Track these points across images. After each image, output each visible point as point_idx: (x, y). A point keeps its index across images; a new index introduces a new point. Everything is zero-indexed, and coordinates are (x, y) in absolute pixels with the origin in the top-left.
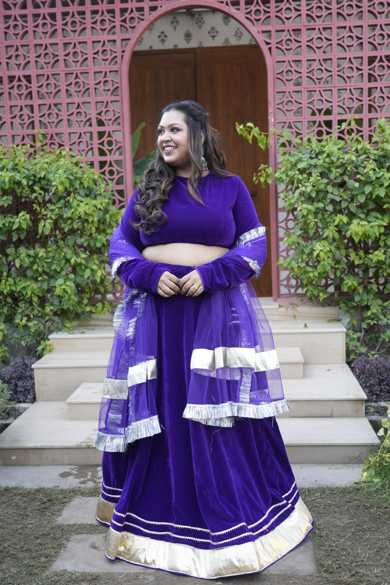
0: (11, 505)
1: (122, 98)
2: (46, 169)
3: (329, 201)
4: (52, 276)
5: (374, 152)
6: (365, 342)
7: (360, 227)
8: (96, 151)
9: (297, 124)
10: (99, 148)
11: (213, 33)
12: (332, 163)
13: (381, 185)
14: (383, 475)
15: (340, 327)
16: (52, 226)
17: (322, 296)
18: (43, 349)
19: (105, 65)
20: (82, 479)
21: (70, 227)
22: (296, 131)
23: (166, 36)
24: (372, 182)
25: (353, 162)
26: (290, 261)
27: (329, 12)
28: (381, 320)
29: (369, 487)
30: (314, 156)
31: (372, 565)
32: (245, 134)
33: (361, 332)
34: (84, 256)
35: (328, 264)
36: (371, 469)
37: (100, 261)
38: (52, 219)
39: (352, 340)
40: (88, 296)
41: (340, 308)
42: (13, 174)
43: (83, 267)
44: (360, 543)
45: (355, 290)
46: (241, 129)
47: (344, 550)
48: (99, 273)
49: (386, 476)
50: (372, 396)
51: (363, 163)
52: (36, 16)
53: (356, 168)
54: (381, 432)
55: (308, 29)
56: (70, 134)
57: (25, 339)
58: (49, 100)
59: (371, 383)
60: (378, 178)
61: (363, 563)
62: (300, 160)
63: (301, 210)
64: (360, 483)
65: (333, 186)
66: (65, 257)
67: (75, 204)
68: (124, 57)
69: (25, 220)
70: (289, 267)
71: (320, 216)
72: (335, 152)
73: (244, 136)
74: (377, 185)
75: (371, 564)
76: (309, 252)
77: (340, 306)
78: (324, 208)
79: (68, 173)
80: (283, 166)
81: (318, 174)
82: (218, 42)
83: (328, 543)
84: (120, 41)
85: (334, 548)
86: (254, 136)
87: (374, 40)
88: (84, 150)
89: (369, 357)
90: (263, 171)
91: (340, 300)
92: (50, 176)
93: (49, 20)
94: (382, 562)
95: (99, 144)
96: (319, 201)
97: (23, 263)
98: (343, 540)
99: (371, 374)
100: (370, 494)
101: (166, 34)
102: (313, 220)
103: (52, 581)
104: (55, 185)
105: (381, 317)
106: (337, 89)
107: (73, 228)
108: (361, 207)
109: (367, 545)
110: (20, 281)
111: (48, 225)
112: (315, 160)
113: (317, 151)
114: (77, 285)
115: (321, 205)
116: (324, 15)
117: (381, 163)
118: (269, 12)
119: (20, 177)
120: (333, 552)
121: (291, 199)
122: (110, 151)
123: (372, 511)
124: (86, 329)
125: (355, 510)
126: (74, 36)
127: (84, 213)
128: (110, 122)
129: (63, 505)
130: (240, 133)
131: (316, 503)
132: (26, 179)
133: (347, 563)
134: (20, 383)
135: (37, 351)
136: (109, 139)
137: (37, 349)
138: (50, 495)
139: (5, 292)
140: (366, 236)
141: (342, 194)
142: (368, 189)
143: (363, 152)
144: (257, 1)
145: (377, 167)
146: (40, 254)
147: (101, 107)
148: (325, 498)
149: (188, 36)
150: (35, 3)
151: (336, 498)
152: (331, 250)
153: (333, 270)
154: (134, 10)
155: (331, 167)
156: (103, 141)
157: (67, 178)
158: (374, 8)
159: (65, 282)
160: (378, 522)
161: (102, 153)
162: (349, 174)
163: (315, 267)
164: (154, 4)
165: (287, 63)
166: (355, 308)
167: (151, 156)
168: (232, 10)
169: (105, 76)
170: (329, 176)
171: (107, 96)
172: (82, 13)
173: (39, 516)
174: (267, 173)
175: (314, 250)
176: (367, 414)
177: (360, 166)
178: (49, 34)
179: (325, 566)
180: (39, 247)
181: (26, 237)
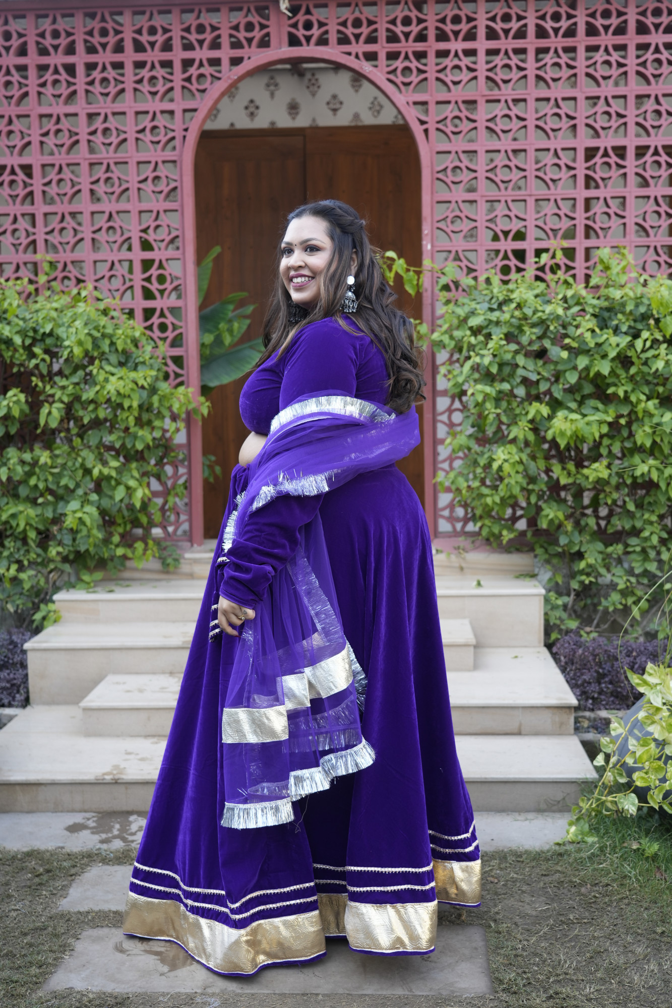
1: (182, 206)
2: (54, 320)
3: (519, 380)
4: (61, 496)
5: (592, 301)
6: (575, 612)
7: (568, 424)
8: (138, 292)
9: (471, 256)
10: (143, 287)
11: (335, 105)
12: (525, 318)
13: (604, 356)
14: (602, 831)
15: (535, 586)
16: (63, 413)
17: (507, 536)
18: (44, 618)
19: (156, 151)
20: (104, 836)
21: (93, 416)
22: (467, 267)
23: (257, 108)
24: (589, 351)
25: (558, 317)
26: (456, 477)
27: (522, 73)
28: (601, 576)
29: (579, 850)
30: (495, 306)
31: (583, 980)
33: (569, 595)
34: (114, 464)
35: (517, 482)
36: (582, 821)
37: (141, 472)
38: (62, 402)
39: (554, 607)
40: (121, 530)
41: (536, 556)
43: (113, 483)
44: (562, 944)
45: (560, 526)
47: (536, 955)
48: (139, 494)
49: (607, 833)
50: (587, 700)
51: (575, 320)
52: (43, 68)
53: (564, 327)
54: (600, 760)
55: (488, 101)
56: (95, 262)
57: (14, 601)
58: (62, 206)
59: (585, 680)
60: (598, 345)
61: (568, 977)
62: (473, 313)
63: (473, 394)
64: (564, 844)
65: (527, 355)
66: (82, 465)
67: (101, 377)
68: (187, 138)
69: (17, 402)
70: (453, 488)
71: (504, 404)
72: (529, 301)
74: (597, 356)
75: (581, 978)
76: (486, 462)
77: (536, 553)
78: (511, 391)
79: (90, 327)
80: (445, 322)
81: (502, 336)
82: (343, 119)
83: (509, 943)
85: (520, 952)
86: (397, 274)
87: (595, 121)
88: (118, 290)
89: (581, 636)
91: (536, 542)
92: (61, 332)
93: (64, 76)
94: (599, 975)
95: (144, 280)
96: (503, 380)
97: (12, 475)
98: (534, 939)
99: (585, 665)
100: (581, 861)
101: (258, 103)
102: (493, 410)
104: (68, 346)
105: (603, 571)
106: (534, 198)
107: (97, 417)
108: (571, 390)
109: (574, 947)
110: (7, 503)
111: (55, 413)
112: (497, 314)
113: (501, 298)
114: (103, 512)
115: (506, 386)
116: (515, 78)
117: (604, 320)
118: (425, 72)
119: (10, 332)
120: (519, 958)
121: (457, 376)
122: (162, 292)
123: (583, 890)
124: (117, 585)
125: (555, 890)
126: (105, 103)
127: (115, 393)
128: (163, 245)
129: (70, 878)
131: (492, 876)
132: (21, 335)
133: (541, 977)
134: (3, 674)
135: (33, 621)
136: (160, 271)
137: (34, 618)
138: (49, 862)
140: (578, 438)
141: (540, 370)
142: (582, 362)
143: (575, 301)
144: (407, 53)
145: (598, 327)
146: (42, 460)
147: (148, 220)
148: (506, 868)
149: (293, 108)
150: (41, 46)
151: (524, 869)
152: (521, 459)
153: (525, 493)
154: (205, 62)
155: (523, 325)
156: (151, 276)
157: (89, 334)
158: (596, 70)
159: (82, 506)
160: (592, 910)
161: (148, 294)
162: (552, 336)
163: (495, 488)
164: (237, 53)
165: (453, 154)
166: (561, 555)
167: (230, 302)
168: (366, 67)
169: (155, 170)
170: (519, 339)
171: (158, 201)
172: (118, 66)
173: (29, 898)
174: (418, 332)
175: (494, 460)
176: (577, 729)
177: (571, 324)
178: (63, 97)
179: (505, 981)
180: (40, 448)
181: (18, 431)
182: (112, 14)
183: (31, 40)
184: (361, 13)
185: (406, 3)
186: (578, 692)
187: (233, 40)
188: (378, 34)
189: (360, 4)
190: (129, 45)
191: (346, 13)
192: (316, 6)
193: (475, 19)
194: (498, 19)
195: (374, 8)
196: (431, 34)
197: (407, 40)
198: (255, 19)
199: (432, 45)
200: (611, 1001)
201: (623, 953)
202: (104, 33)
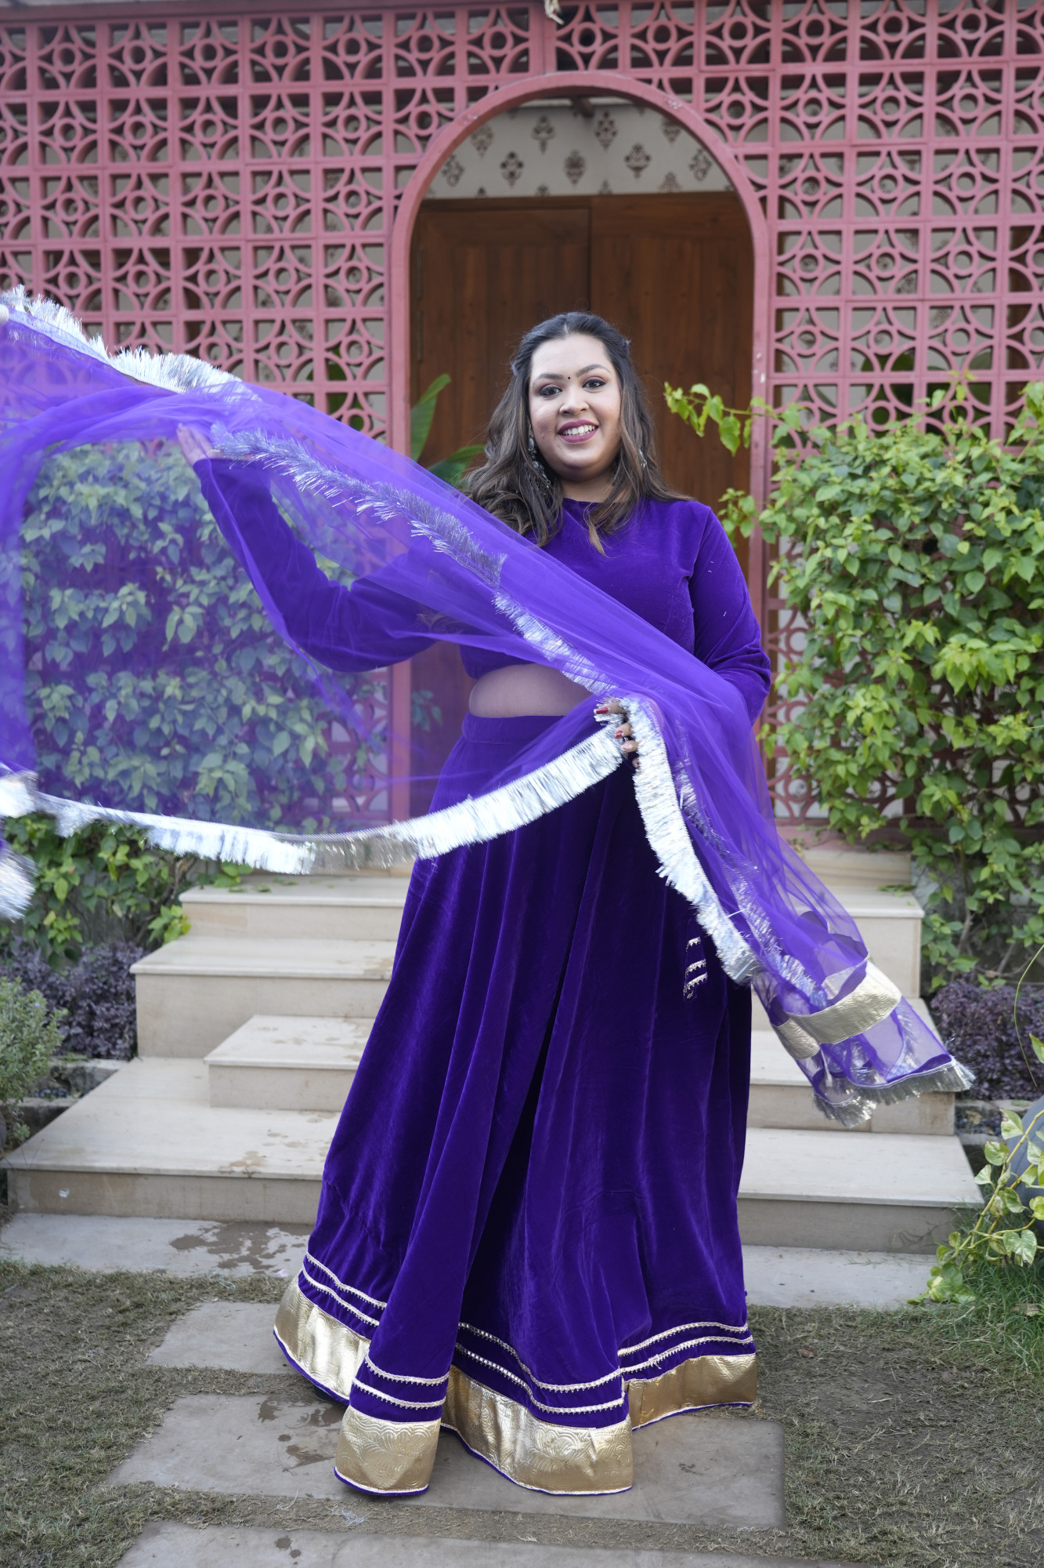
0: (40, 1311)
1: (390, 312)
3: (891, 585)
4: (196, 747)
5: (1010, 466)
6: (973, 946)
7: (966, 655)
9: (828, 392)
11: (638, 161)
12: (904, 490)
13: (1026, 551)
14: (982, 1286)
15: (909, 904)
16: (201, 623)
17: (868, 825)
18: (166, 927)
19: (353, 229)
20: (226, 1257)
21: (245, 627)
22: (820, 409)
23: (520, 165)
24: (1004, 542)
25: (955, 488)
26: (791, 733)
27: (916, 111)
28: (1016, 892)
29: (944, 1314)
30: (859, 471)
31: (928, 1515)
32: (687, 411)
33: (963, 920)
34: (275, 699)
35: (885, 743)
36: (953, 1269)
37: (315, 713)
38: (200, 605)
39: (938, 938)
40: (284, 799)
41: (914, 858)
42: (110, 489)
43: (272, 728)
44: (903, 1457)
45: (952, 813)
46: (677, 401)
47: (859, 1472)
48: (309, 744)
49: (989, 1289)
50: (983, 1083)
51: (982, 494)
52: (189, 104)
53: (965, 505)
54: (985, 1173)
55: (861, 154)
57: (123, 901)
58: (212, 312)
59: (979, 1051)
60: (1017, 534)
61: (905, 1508)
62: (825, 481)
63: (819, 606)
64: (923, 1304)
65: (906, 547)
66: (228, 700)
68: (400, 211)
70: (789, 751)
71: (868, 623)
72: (912, 464)
73: (685, 417)
74: (1015, 551)
75: (925, 1511)
76: (838, 711)
77: (914, 852)
78: (880, 602)
80: (782, 495)
81: (867, 517)
82: (650, 183)
83: (819, 1452)
84: (392, 171)
85: (834, 1466)
86: (709, 419)
87: (1028, 186)
89: (979, 984)
90: (730, 506)
91: (915, 837)
93: (219, 114)
94: (954, 1508)
96: (864, 587)
98: (860, 1447)
99: (980, 1028)
100: (946, 1331)
101: (521, 158)
102: (850, 632)
103: (112, 1510)
105: (1016, 884)
106: (928, 304)
107: (250, 627)
108: (974, 603)
109: (920, 1463)
111: (189, 621)
112: (861, 482)
113: (868, 459)
115: (871, 595)
116: (904, 118)
117: (1030, 495)
118: (764, 109)
119: (126, 498)
120: (832, 1476)
121: (797, 577)
123: (945, 1375)
124: (275, 881)
125: (902, 1373)
126: (280, 155)
128: (359, 371)
129: (168, 1318)
130: (674, 409)
131: (806, 1348)
132: (142, 504)
133: (863, 1507)
134: (99, 1009)
135: (150, 932)
136: (355, 411)
137: (151, 926)
138: (141, 1291)
139: (78, 782)
140: (981, 676)
141: (926, 570)
142: (991, 559)
143: (984, 465)
144: (737, 81)
145: (1017, 504)
147: (339, 334)
148: (829, 1336)
149: (575, 166)
150: (187, 71)
151: (856, 1338)
152: (891, 707)
153: (900, 760)
154: (430, 96)
155: (900, 501)
158: (1031, 107)
159: (225, 761)
160: (956, 1407)
162: (945, 519)
163: (852, 751)
164: (479, 80)
165: (804, 236)
166: (954, 857)
167: (462, 460)
168: (675, 103)
169: (350, 257)
170: (894, 520)
171: (354, 305)
172: (300, 101)
173: (106, 1344)
174: (741, 510)
175: (849, 708)
176: (961, 1126)
177: (974, 500)
178: (218, 147)
179: (806, 1510)
180: (168, 674)
181: (135, 646)
182: (294, 22)
183: (173, 62)
184: (669, 19)
185: (738, 3)
187: (474, 61)
188: (694, 52)
189: (668, 5)
190: (316, 69)
191: (646, 19)
192: (602, 8)
193: (844, 28)
194: (880, 27)
195: (689, 11)
196: (776, 51)
197: (738, 61)
198: (506, 27)
199: (777, 69)
200: (968, 1549)
201: (996, 1476)
202: (281, 50)
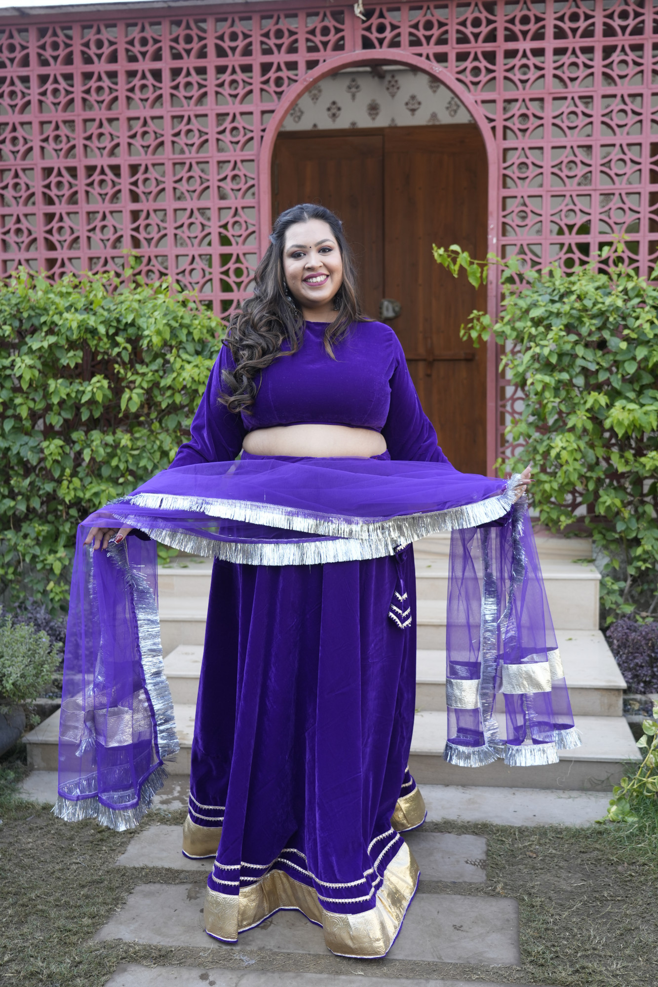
0: (49, 832)
1: (259, 203)
2: (137, 311)
3: (578, 370)
5: (652, 293)
6: (632, 597)
7: (626, 414)
8: (217, 284)
9: (534, 248)
10: (221, 280)
11: (413, 105)
12: (585, 309)
14: (642, 812)
15: (591, 571)
16: (143, 399)
17: (565, 521)
19: (235, 151)
20: (165, 797)
21: (170, 402)
22: (531, 259)
23: (339, 109)
24: (649, 342)
25: (618, 308)
26: (516, 464)
27: (589, 71)
29: (619, 830)
30: (556, 298)
31: (611, 956)
32: (447, 262)
33: (625, 581)
35: (575, 469)
36: (623, 801)
38: (142, 388)
39: (610, 592)
41: (594, 542)
42: (85, 316)
44: (594, 920)
45: (618, 513)
46: (440, 255)
47: (566, 929)
49: (646, 813)
50: (639, 683)
51: (635, 311)
52: (132, 74)
53: (624, 319)
54: (643, 741)
55: (555, 99)
56: (177, 256)
58: (147, 204)
59: (637, 663)
60: (657, 336)
61: (596, 952)
62: (535, 305)
63: (532, 384)
64: (604, 823)
65: (587, 346)
66: (160, 447)
67: (177, 366)
68: (264, 139)
69: (101, 388)
71: (563, 394)
72: (590, 293)
73: (446, 265)
74: (656, 347)
75: (609, 954)
76: (545, 449)
77: (594, 538)
78: (571, 380)
79: (169, 317)
80: (508, 314)
81: (562, 327)
82: (421, 119)
83: (541, 917)
84: (259, 114)
85: (551, 926)
86: (461, 267)
88: (198, 283)
89: (636, 621)
90: (475, 321)
91: (595, 528)
92: (141, 322)
93: (150, 81)
94: (627, 952)
95: (222, 273)
96: (562, 370)
97: (95, 456)
98: (566, 913)
99: (638, 649)
100: (620, 841)
101: (339, 104)
102: (552, 399)
103: (97, 957)
104: (148, 336)
106: (598, 192)
107: (174, 402)
108: (630, 380)
109: (605, 923)
110: (91, 483)
111: (135, 398)
112: (558, 305)
113: (562, 291)
115: (565, 376)
116: (582, 75)
118: (493, 71)
119: (95, 322)
120: (549, 932)
121: (518, 365)
122: (239, 285)
123: (620, 868)
124: (192, 561)
125: (592, 867)
126: (189, 105)
127: (190, 380)
128: (240, 240)
129: (129, 836)
130: (439, 261)
131: (531, 851)
132: (105, 326)
133: (569, 952)
136: (238, 265)
139: (67, 500)
140: (635, 426)
141: (599, 360)
142: (641, 353)
143: (636, 293)
144: (476, 54)
145: (657, 318)
146: (123, 443)
147: (227, 217)
148: (545, 844)
149: (373, 109)
150: (130, 53)
151: (563, 845)
152: (579, 447)
153: (584, 480)
154: (283, 66)
155: (582, 317)
156: (229, 269)
157: (168, 325)
160: (627, 888)
161: (226, 287)
162: (612, 327)
163: (554, 474)
164: (313, 56)
165: (520, 151)
166: (619, 541)
168: (437, 68)
169: (234, 168)
170: (579, 329)
171: (236, 198)
172: (201, 71)
173: (90, 853)
174: (482, 324)
175: (552, 447)
176: (626, 711)
177: (630, 315)
178: (150, 101)
179: (533, 953)
180: (122, 431)
181: (102, 414)
182: (196, 22)
183: (121, 48)
184: (433, 16)
185: (476, 5)
186: (629, 675)
187: (310, 44)
188: (448, 36)
189: (432, 7)
190: (211, 51)
191: (418, 16)
192: (389, 10)
193: (543, 19)
194: (566, 18)
195: (446, 10)
196: (501, 34)
197: (476, 41)
198: (330, 23)
199: (501, 46)
200: (636, 978)
201: (654, 932)
202: (189, 39)
